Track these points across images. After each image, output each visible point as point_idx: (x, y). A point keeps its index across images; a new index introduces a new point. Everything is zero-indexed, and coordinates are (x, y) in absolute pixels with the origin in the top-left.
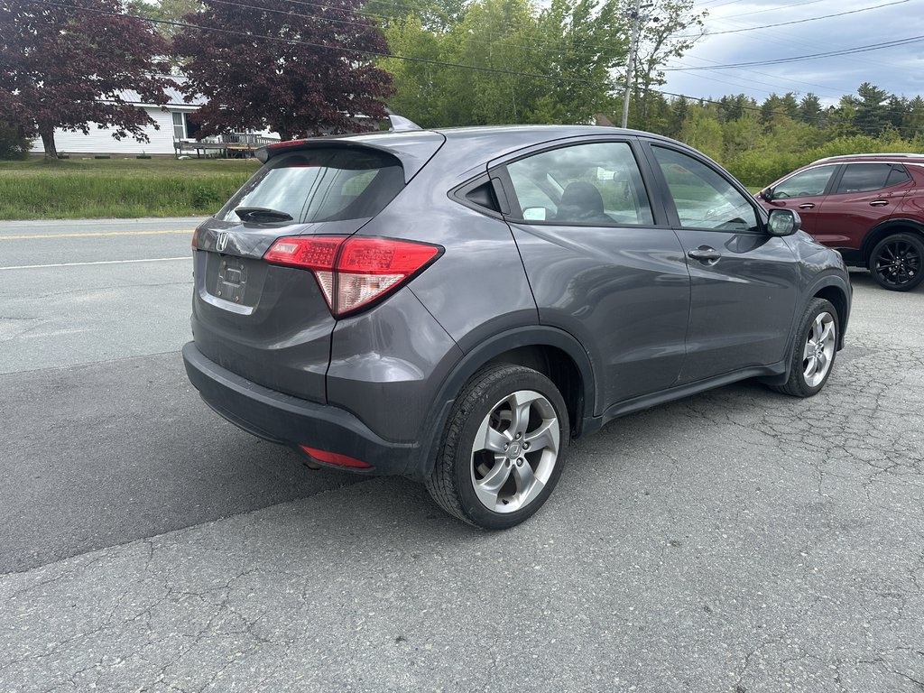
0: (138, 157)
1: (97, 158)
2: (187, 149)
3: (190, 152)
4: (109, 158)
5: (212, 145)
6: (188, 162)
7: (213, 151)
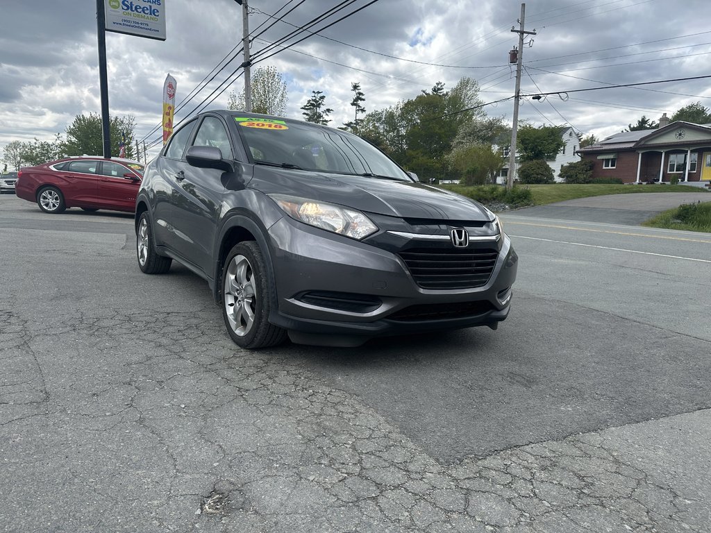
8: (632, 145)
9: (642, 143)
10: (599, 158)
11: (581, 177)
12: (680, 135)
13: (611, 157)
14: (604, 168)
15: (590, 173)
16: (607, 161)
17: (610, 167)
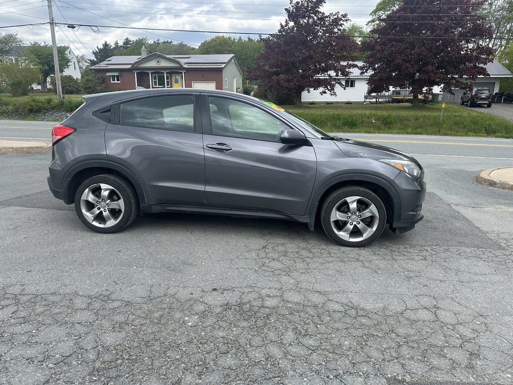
0: (346, 103)
1: (327, 104)
2: (369, 99)
3: (371, 100)
4: (332, 104)
5: (384, 96)
6: (369, 105)
7: (385, 100)
8: (129, 67)
9: (136, 65)
10: (108, 74)
11: (99, 88)
12: (158, 62)
13: (116, 74)
14: (112, 82)
15: (104, 85)
16: (113, 77)
17: (116, 82)
